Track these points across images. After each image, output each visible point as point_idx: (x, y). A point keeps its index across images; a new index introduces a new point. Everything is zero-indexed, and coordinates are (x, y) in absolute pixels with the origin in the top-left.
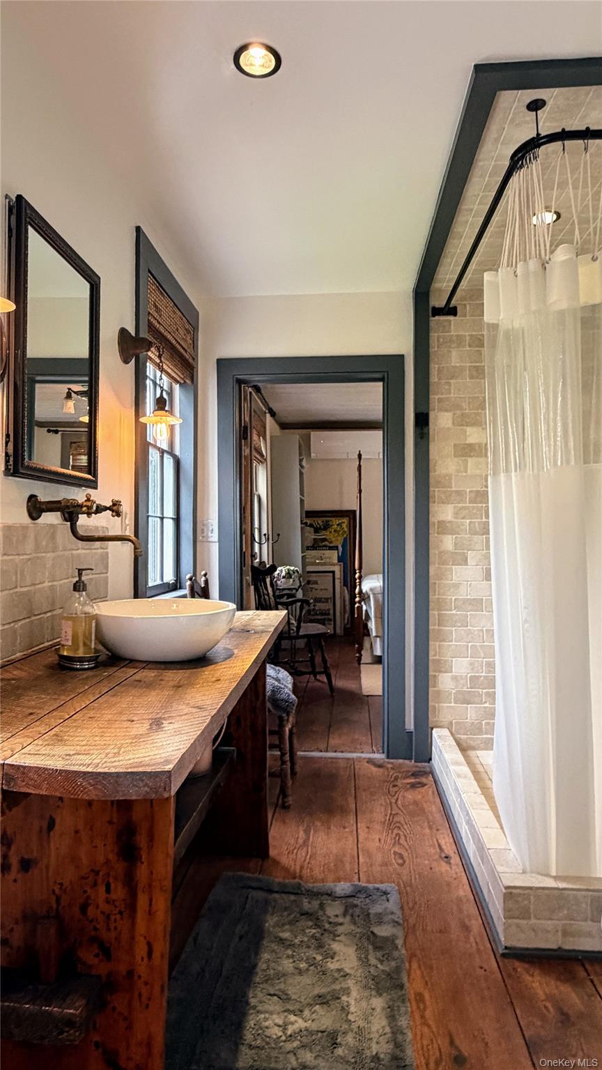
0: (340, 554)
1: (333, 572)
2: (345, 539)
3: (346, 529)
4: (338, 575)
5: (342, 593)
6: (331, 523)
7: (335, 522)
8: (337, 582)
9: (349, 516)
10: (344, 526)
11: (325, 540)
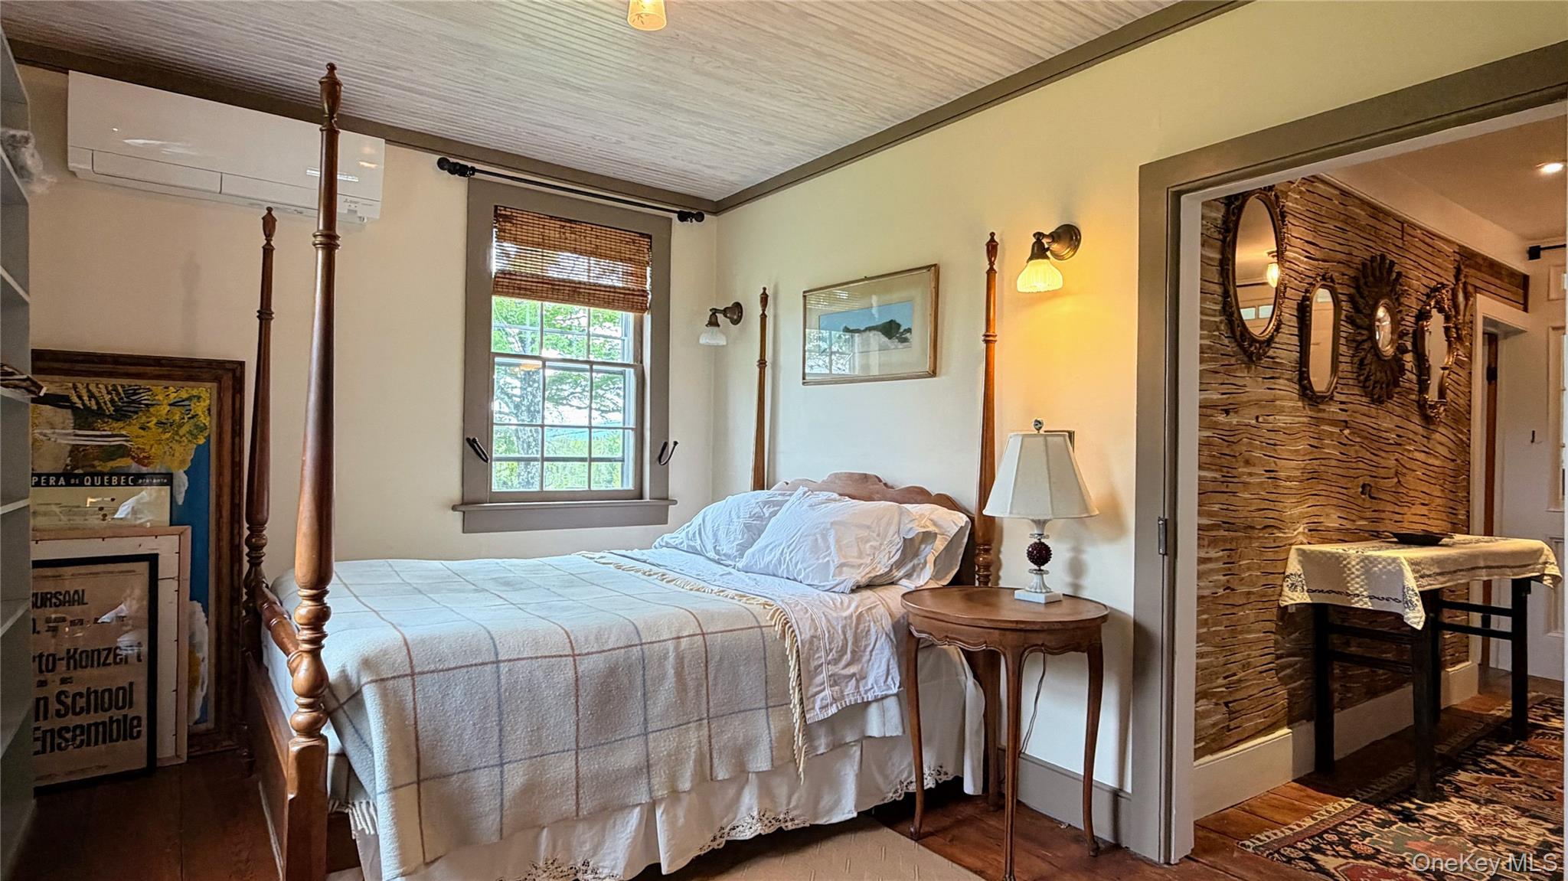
0: (180, 500)
1: (152, 560)
2: (202, 452)
3: (204, 420)
4: (168, 566)
5: (185, 626)
6: (145, 396)
7: (163, 395)
8: (168, 593)
9: (217, 379)
10: (200, 408)
11: (121, 451)
